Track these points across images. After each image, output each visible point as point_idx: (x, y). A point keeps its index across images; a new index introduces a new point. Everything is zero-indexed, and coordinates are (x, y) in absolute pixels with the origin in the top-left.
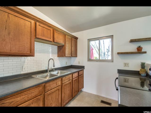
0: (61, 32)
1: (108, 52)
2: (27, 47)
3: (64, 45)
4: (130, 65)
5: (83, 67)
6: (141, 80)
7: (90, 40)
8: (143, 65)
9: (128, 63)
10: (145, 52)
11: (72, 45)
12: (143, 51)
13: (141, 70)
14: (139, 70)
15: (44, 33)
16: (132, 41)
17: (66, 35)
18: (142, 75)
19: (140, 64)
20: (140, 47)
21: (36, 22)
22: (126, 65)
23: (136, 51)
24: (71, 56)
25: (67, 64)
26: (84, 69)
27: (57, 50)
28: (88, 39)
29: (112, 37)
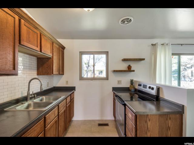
0: (49, 37)
1: (87, 67)
2: (9, 61)
3: (51, 58)
4: (122, 82)
5: (73, 89)
6: (130, 95)
7: (82, 53)
8: (132, 82)
9: (121, 81)
10: (134, 71)
11: (60, 58)
12: (132, 69)
13: (130, 86)
14: (129, 87)
15: (30, 37)
16: (125, 60)
17: (54, 44)
18: (132, 90)
19: (130, 81)
20: (129, 66)
21: (20, 18)
22: (119, 82)
23: (127, 69)
24: (58, 73)
25: (49, 86)
26: (75, 90)
27: (36, 64)
28: (80, 52)
29: (107, 53)
